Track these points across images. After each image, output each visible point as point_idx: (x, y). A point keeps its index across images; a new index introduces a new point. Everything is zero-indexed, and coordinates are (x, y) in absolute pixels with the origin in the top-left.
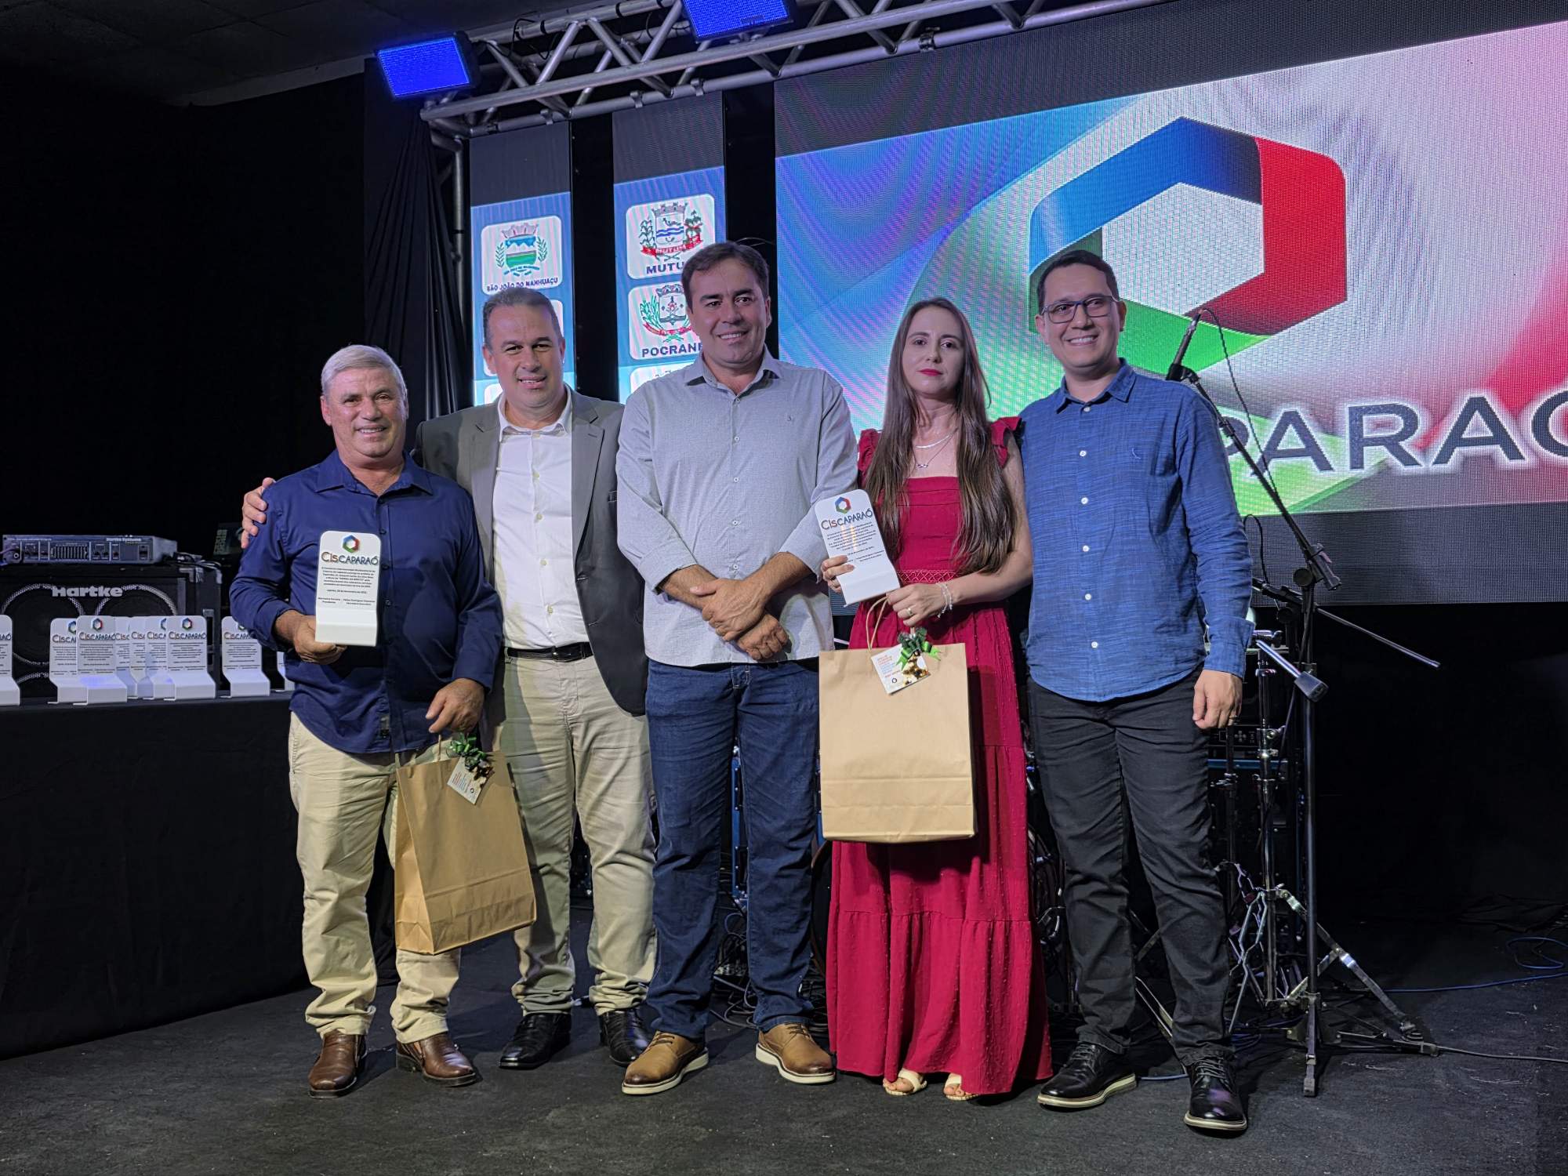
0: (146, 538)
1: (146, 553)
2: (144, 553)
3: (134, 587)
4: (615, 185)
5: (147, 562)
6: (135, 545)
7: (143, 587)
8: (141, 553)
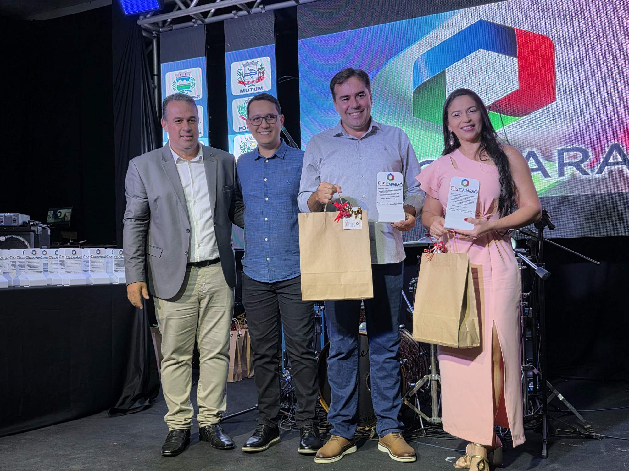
0: (16, 214)
1: (15, 221)
2: (14, 221)
3: (10, 236)
4: (226, 53)
5: (16, 225)
6: (11, 217)
7: (14, 236)
8: (13, 221)
